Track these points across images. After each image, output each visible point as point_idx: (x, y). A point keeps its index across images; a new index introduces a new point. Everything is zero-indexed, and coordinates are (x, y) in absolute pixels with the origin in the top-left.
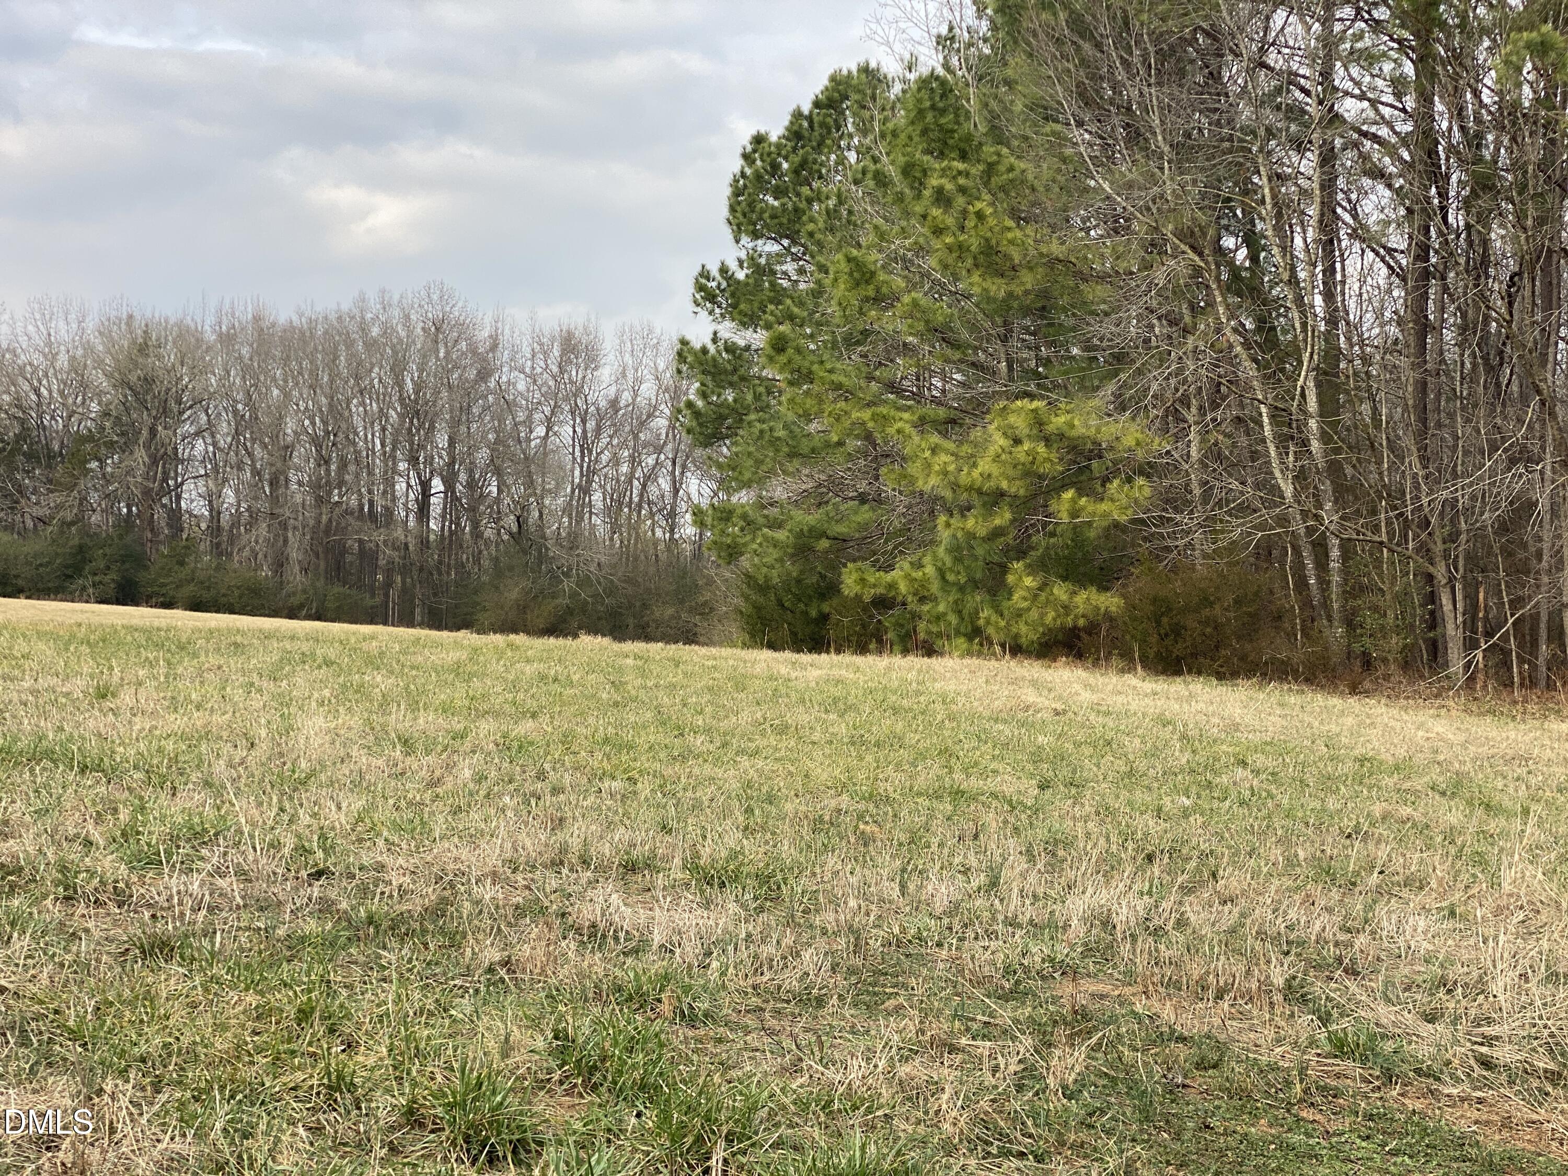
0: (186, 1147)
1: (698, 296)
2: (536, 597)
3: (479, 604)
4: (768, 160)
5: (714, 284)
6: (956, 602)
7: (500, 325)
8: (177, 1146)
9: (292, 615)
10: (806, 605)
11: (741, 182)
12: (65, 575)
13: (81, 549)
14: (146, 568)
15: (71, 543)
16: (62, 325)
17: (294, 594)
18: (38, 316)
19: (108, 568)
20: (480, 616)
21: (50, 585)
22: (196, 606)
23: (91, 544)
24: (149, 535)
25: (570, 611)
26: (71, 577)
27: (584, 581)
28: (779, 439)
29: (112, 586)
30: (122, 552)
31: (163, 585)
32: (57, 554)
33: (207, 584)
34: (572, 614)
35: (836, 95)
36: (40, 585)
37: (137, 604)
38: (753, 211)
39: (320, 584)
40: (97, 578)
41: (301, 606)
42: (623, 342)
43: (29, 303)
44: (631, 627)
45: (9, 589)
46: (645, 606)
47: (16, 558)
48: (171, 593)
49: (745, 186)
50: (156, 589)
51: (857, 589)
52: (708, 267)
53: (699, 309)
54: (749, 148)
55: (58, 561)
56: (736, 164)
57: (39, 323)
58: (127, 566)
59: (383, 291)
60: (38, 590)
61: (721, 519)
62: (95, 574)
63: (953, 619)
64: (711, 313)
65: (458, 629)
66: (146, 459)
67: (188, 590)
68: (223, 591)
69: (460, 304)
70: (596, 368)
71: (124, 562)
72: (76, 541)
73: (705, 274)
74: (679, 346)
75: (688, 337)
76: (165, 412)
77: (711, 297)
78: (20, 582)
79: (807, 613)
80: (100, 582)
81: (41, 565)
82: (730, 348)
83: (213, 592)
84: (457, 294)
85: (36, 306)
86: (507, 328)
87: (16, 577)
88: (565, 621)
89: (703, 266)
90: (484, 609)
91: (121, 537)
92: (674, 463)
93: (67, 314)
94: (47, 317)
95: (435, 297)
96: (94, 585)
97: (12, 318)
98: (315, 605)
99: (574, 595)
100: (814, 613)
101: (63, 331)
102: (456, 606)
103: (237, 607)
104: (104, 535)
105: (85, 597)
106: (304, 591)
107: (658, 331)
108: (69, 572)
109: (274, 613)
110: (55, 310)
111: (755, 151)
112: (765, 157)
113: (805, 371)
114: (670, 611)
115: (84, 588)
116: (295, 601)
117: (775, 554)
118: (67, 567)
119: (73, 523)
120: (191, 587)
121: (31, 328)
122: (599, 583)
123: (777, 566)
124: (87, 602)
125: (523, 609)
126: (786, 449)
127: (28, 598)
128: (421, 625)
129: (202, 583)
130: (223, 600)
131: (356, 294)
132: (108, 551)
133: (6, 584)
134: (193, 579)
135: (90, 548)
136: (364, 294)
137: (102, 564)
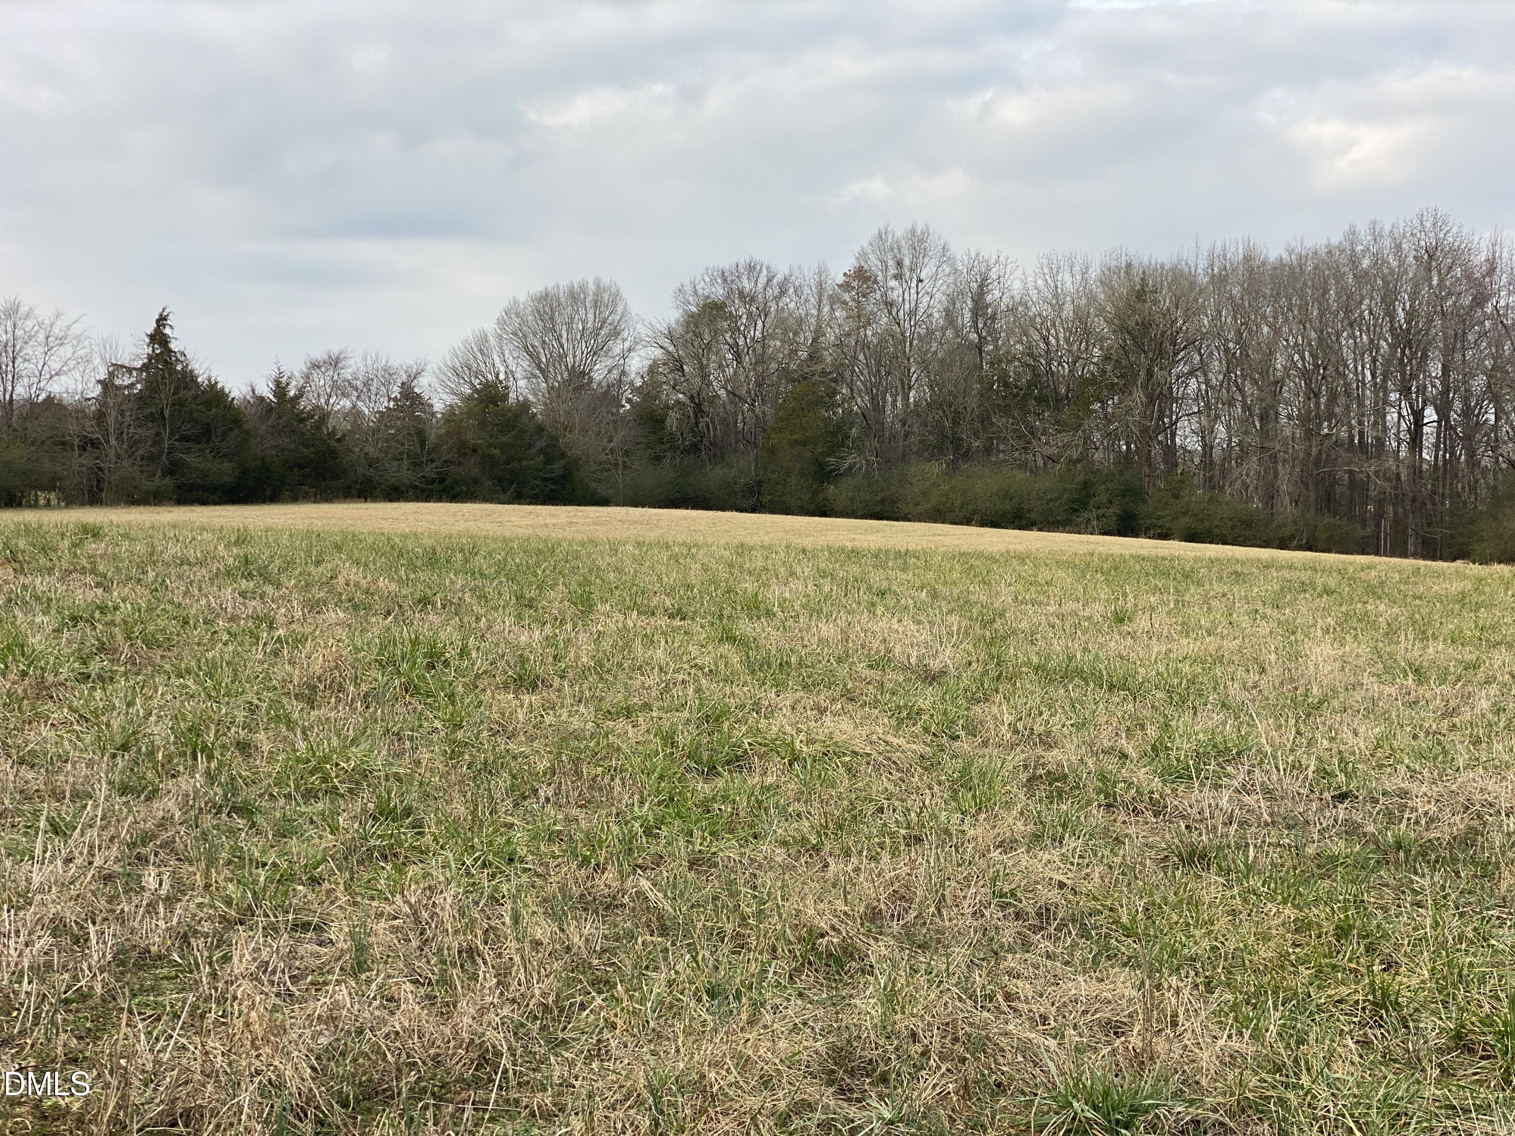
0: (1245, 1046)
3: (1476, 534)
7: (1497, 248)
8: (1235, 1044)
9: (1283, 545)
12: (1072, 509)
13: (1086, 484)
14: (1145, 502)
15: (1077, 479)
16: (1067, 277)
17: (1285, 525)
18: (1046, 271)
19: (1110, 502)
20: (1477, 546)
21: (1059, 518)
22: (1192, 537)
23: (1094, 480)
24: (1147, 471)
26: (1077, 510)
29: (1114, 518)
30: (1122, 487)
31: (1159, 517)
32: (1065, 489)
33: (1201, 516)
36: (1050, 519)
37: (1137, 536)
39: (1310, 515)
40: (1100, 512)
41: (1293, 537)
43: (1038, 258)
45: (1024, 523)
47: (1029, 494)
48: (1167, 525)
50: (1154, 521)
55: (1066, 496)
57: (1047, 277)
58: (1127, 499)
59: (1373, 223)
60: (1048, 523)
62: (1099, 508)
65: (1455, 559)
66: (1144, 399)
67: (1184, 522)
68: (1216, 523)
69: (1455, 230)
71: (1124, 496)
72: (1081, 478)
76: (1161, 353)
78: (1033, 516)
80: (1103, 515)
81: (1051, 500)
83: (1207, 524)
84: (1451, 220)
85: (1045, 261)
86: (1506, 250)
87: (1029, 511)
90: (1482, 539)
91: (1121, 473)
93: (1071, 267)
94: (1055, 270)
95: (1428, 225)
96: (1098, 518)
97: (1025, 274)
98: (1305, 536)
101: (1068, 282)
102: (1452, 536)
103: (1230, 538)
104: (1106, 471)
105: (1090, 529)
106: (1295, 522)
108: (1075, 506)
109: (1266, 544)
110: (1061, 263)
115: (1089, 521)
116: (1286, 532)
118: (1073, 501)
119: (1078, 461)
120: (1186, 519)
121: (1040, 282)
124: (1092, 533)
127: (1040, 530)
128: (1415, 555)
129: (1196, 515)
130: (1216, 531)
131: (1347, 228)
132: (1110, 486)
133: (1020, 518)
134: (1187, 512)
135: (1094, 484)
136: (1355, 227)
137: (1104, 498)
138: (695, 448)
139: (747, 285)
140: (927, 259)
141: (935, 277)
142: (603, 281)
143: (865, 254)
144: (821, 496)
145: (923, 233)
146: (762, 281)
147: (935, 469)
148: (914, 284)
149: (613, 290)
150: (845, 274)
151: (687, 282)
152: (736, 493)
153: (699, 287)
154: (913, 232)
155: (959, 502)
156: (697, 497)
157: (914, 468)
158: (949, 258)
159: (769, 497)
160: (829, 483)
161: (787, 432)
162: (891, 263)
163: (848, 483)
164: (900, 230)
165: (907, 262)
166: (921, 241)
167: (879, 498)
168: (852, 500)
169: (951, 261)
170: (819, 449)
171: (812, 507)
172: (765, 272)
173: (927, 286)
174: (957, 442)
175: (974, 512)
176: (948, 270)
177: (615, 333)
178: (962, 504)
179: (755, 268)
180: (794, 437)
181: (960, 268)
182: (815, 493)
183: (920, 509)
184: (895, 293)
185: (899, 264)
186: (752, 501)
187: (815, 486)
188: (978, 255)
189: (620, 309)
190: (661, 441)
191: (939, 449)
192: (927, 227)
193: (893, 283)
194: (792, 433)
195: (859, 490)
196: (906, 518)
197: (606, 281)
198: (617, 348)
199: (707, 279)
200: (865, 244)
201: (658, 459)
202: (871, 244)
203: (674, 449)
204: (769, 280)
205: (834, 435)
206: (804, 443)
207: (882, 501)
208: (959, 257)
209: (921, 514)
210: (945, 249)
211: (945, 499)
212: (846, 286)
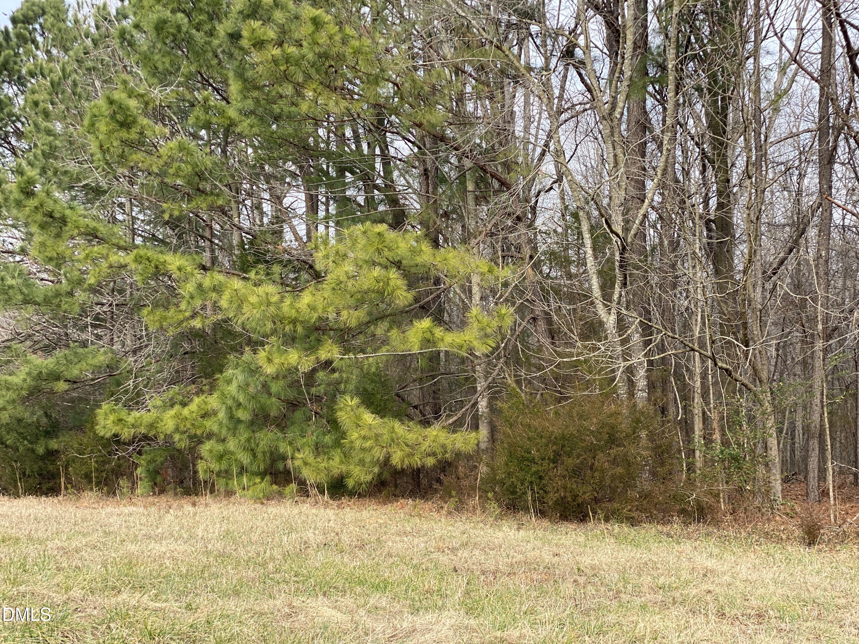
6: (248, 440)
10: (31, 443)
28: (11, 287)
35: (31, 13)
51: (116, 429)
63: (245, 458)
79: (33, 451)
100: (41, 450)
113: (57, 215)
123: (10, 407)
126: (20, 297)
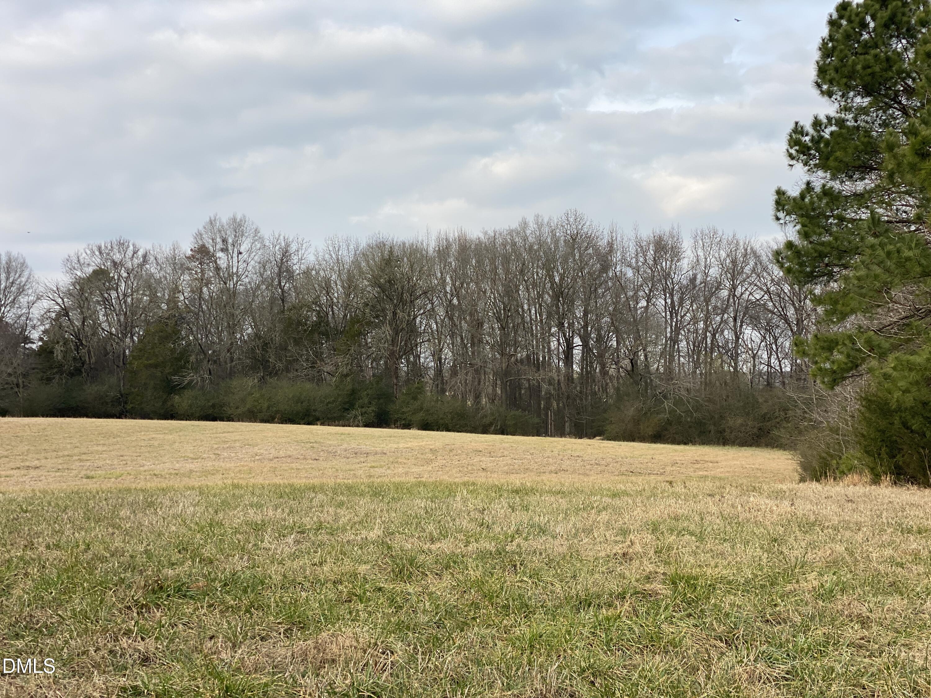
1: (793, 151)
2: (646, 413)
3: (607, 419)
4: (857, 19)
5: (807, 139)
7: (614, 234)
9: (485, 431)
11: (830, 45)
12: (344, 408)
13: (353, 392)
14: (394, 402)
15: (347, 388)
16: (345, 253)
17: (486, 416)
18: (331, 249)
19: (370, 403)
20: (609, 428)
21: (335, 415)
22: (426, 426)
23: (359, 388)
24: (395, 381)
25: (669, 422)
26: (348, 409)
27: (678, 402)
29: (372, 414)
30: (378, 392)
31: (403, 413)
32: (338, 395)
33: (431, 412)
34: (671, 424)
36: (329, 416)
37: (389, 427)
38: (845, 66)
39: (502, 409)
40: (364, 410)
41: (491, 424)
42: (696, 241)
43: (325, 240)
44: (712, 432)
45: (311, 420)
46: (722, 417)
47: (314, 399)
48: (409, 418)
49: (834, 48)
50: (400, 415)
52: (801, 123)
53: (793, 162)
54: (835, 16)
55: (339, 400)
56: (825, 31)
57: (332, 253)
58: (382, 401)
59: (537, 216)
60: (328, 418)
61: (823, 348)
62: (363, 407)
64: (805, 164)
65: (594, 437)
66: (390, 332)
67: (420, 416)
68: (441, 416)
69: (588, 224)
70: (679, 260)
71: (379, 399)
72: (350, 387)
73: (798, 130)
74: (776, 197)
75: (784, 188)
76: (401, 300)
77: (804, 150)
78: (317, 414)
80: (366, 412)
81: (329, 403)
82: (827, 192)
83: (435, 417)
84: (585, 217)
85: (330, 242)
86: (619, 236)
87: (315, 410)
88: (666, 430)
89: (797, 123)
90: (611, 423)
91: (377, 383)
92: (735, 320)
93: (348, 246)
94: (337, 249)
95: (571, 220)
96: (362, 414)
97: (316, 251)
98: (499, 423)
99: (672, 412)
101: (347, 257)
102: (593, 421)
103: (450, 426)
104: (368, 382)
105: (356, 423)
106: (492, 414)
107: (720, 233)
108: (346, 406)
109: (474, 430)
110: (341, 244)
111: (841, 17)
112: (853, 17)
114: (740, 421)
115: (355, 417)
116: (487, 421)
117: (913, 376)
118: (345, 403)
119: (347, 375)
120: (421, 414)
121: (327, 256)
122: (689, 402)
123: (914, 389)
124: (358, 426)
125: (637, 422)
126: (918, 269)
127: (323, 424)
129: (428, 411)
130: (441, 422)
131: (521, 220)
132: (370, 392)
133: (309, 415)
134: (422, 409)
135: (359, 391)
136: (525, 219)
137: (366, 401)
138: (78, 371)
139: (117, 257)
140: (244, 238)
141: (250, 251)
142: (13, 254)
143: (201, 235)
144: (169, 404)
145: (241, 220)
146: (130, 253)
147: (251, 382)
148: (235, 255)
149: (22, 261)
150: (191, 250)
151: (72, 254)
152: (107, 403)
153: (81, 258)
154: (234, 220)
155: (266, 405)
156: (78, 406)
157: (235, 383)
158: (260, 238)
159: (131, 405)
160: (175, 394)
161: (144, 358)
162: (219, 240)
163: (188, 393)
164: (224, 219)
165: (230, 241)
166: (240, 225)
167: (210, 404)
168: (190, 406)
169: (262, 240)
170: (167, 370)
171: (162, 411)
172: (131, 248)
173: (245, 256)
174: (265, 363)
175: (277, 412)
176: (258, 246)
177: (21, 290)
178: (268, 408)
179: (123, 244)
180: (150, 362)
181: (267, 244)
182: (165, 402)
183: (239, 411)
184: (222, 262)
185: (224, 241)
186: (119, 408)
187: (165, 397)
188: (279, 236)
189: (26, 273)
190: (51, 368)
191: (254, 368)
192: (244, 216)
193: (220, 254)
194: (148, 359)
195: (196, 398)
196: (229, 419)
197: (14, 253)
198: (23, 300)
199: (89, 252)
200: (201, 228)
201: (49, 380)
202: (205, 228)
203: (61, 372)
204: (135, 252)
205: (179, 359)
206: (156, 366)
207: (213, 406)
208: (266, 237)
209: (240, 415)
210: (257, 231)
211: (256, 404)
212: (191, 258)
